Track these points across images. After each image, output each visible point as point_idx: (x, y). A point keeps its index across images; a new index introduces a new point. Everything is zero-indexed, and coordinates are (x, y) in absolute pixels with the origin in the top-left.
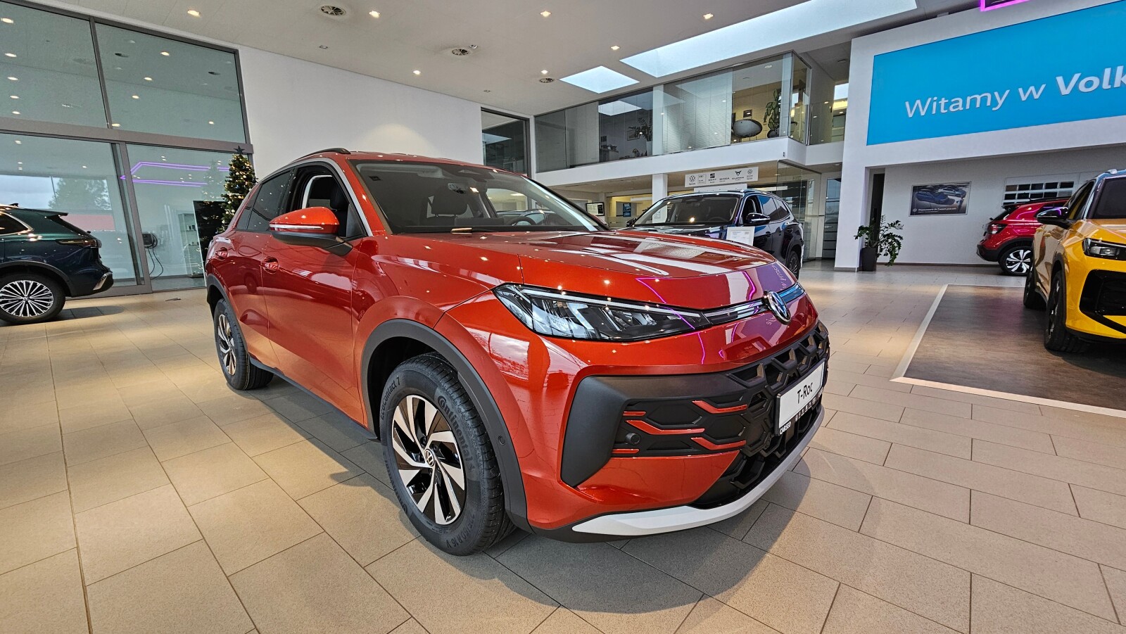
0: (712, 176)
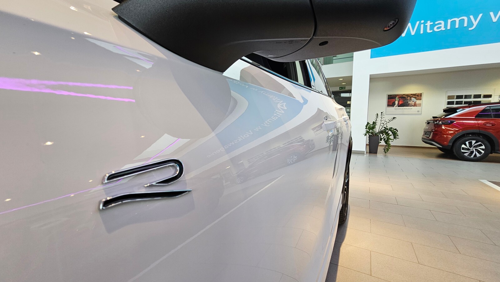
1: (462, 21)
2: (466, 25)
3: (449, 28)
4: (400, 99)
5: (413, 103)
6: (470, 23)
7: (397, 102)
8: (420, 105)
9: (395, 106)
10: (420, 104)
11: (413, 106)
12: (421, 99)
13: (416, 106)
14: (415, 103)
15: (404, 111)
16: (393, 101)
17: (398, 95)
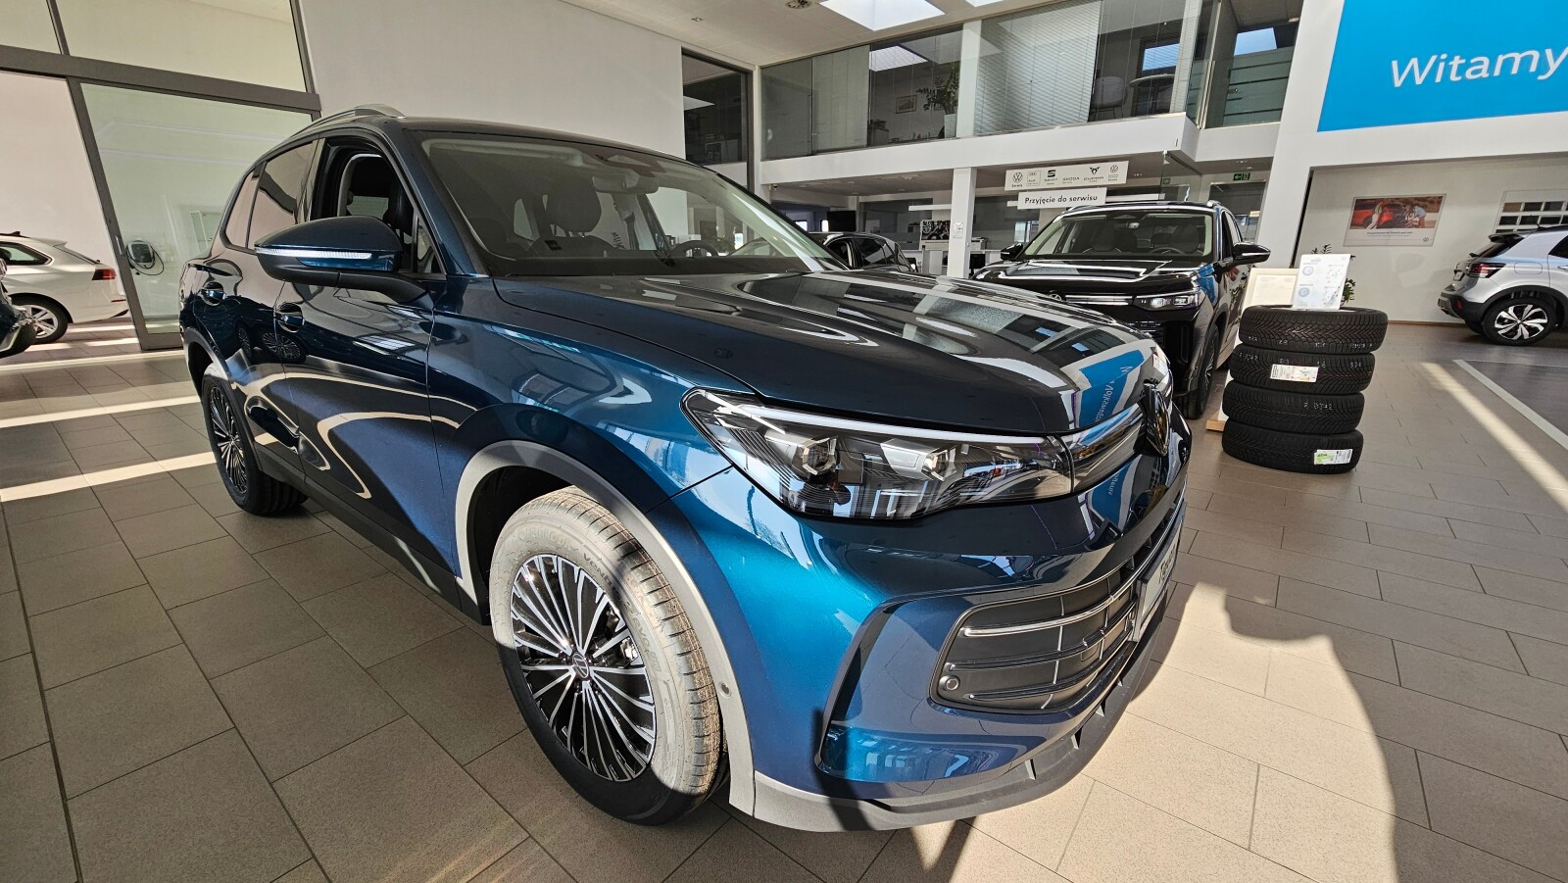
0: (1052, 174)
1: (1526, 61)
2: (1533, 68)
3: (1497, 73)
4: (1386, 208)
5: (1417, 219)
6: (1543, 66)
7: (1375, 218)
8: (1433, 224)
9: (1370, 226)
10: (1434, 222)
11: (1416, 227)
12: (1437, 211)
13: (1423, 227)
14: (1422, 219)
15: (1392, 238)
16: (1367, 215)
17: (1382, 200)
